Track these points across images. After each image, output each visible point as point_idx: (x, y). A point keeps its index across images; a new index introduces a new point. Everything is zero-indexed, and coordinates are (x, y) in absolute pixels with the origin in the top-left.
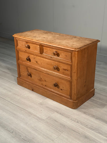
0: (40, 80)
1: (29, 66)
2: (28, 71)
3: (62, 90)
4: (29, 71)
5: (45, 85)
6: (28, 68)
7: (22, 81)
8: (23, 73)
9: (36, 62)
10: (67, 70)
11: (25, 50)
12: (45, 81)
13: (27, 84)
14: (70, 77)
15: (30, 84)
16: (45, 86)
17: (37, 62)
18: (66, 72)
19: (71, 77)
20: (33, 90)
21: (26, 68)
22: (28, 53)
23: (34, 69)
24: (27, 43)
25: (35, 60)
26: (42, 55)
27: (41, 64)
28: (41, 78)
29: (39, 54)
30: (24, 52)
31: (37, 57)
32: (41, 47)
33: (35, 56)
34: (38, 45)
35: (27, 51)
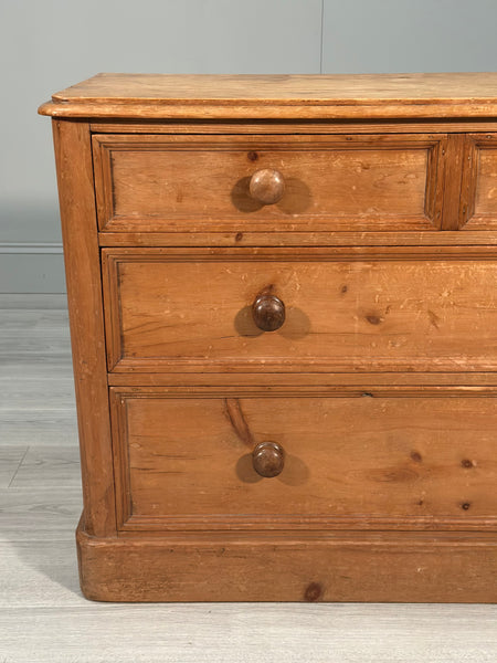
0: (395, 480)
1: (268, 379)
2: (246, 436)
4: (254, 427)
5: (463, 498)
6: (248, 405)
7: (171, 551)
8: (173, 465)
9: (359, 325)
11: (227, 231)
12: (467, 464)
13: (243, 554)
15: (275, 549)
16: (466, 506)
17: (373, 319)
20: (313, 594)
21: (220, 405)
22: (263, 255)
23: (326, 395)
24: (254, 157)
25: (358, 304)
26: (461, 237)
27: (434, 319)
28: (416, 456)
29: (425, 237)
30: (217, 254)
31: (384, 266)
32: (451, 156)
33: (359, 266)
34: (415, 148)
35: (248, 240)
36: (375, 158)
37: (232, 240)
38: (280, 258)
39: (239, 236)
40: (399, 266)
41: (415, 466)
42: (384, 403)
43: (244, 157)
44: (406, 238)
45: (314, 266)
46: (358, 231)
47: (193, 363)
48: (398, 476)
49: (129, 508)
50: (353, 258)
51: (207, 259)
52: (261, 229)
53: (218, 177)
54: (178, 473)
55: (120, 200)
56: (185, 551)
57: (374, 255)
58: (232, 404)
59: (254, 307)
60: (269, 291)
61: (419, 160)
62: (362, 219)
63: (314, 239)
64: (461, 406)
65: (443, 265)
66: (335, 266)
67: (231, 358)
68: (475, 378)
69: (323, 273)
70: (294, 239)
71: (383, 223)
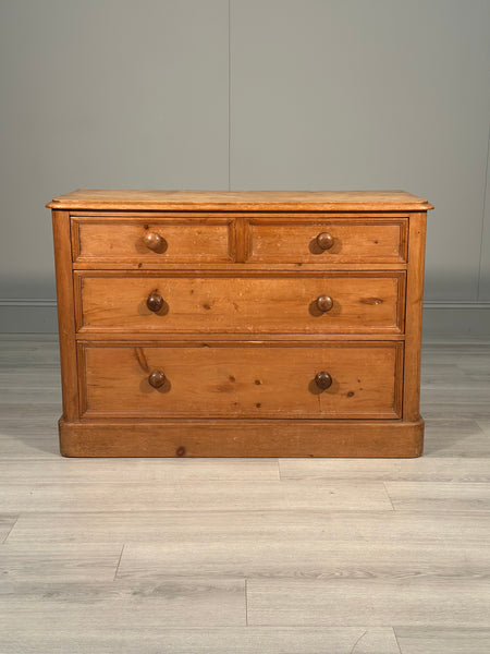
0: (222, 391)
1: (155, 337)
2: (145, 368)
3: (351, 394)
4: (150, 363)
5: (257, 401)
6: (146, 351)
7: (107, 428)
8: (109, 383)
9: (200, 310)
10: (381, 301)
11: (134, 262)
12: (258, 383)
13: (143, 430)
14: (394, 328)
15: (160, 427)
16: (258, 405)
17: (207, 307)
18: (377, 309)
19: (399, 326)
20: (181, 453)
21: (132, 351)
22: (152, 274)
23: (185, 346)
24: (147, 228)
25: (199, 300)
26: (246, 267)
27: (236, 307)
28: (232, 379)
29: (229, 266)
30: (129, 274)
31: (211, 280)
32: (238, 228)
33: (199, 280)
34: (221, 224)
35: (145, 266)
36: (204, 229)
37: (136, 267)
38: (160, 276)
39: (140, 265)
40: (217, 280)
41: (231, 384)
42: (214, 350)
43: (141, 228)
44: (220, 267)
45: (177, 280)
46: (197, 263)
47: (118, 329)
48: (224, 389)
49: (86, 407)
50: (196, 276)
51: (125, 276)
52: (151, 261)
53: (130, 236)
54: (111, 387)
55: (83, 248)
56: (114, 428)
57: (205, 275)
58: (138, 350)
59: (148, 300)
60: (155, 292)
61: (224, 230)
62: (199, 257)
63: (176, 266)
64: (253, 352)
65: (239, 280)
66: (187, 280)
67: (138, 327)
68: (257, 337)
69: (182, 284)
70: (167, 266)
71: (209, 259)
